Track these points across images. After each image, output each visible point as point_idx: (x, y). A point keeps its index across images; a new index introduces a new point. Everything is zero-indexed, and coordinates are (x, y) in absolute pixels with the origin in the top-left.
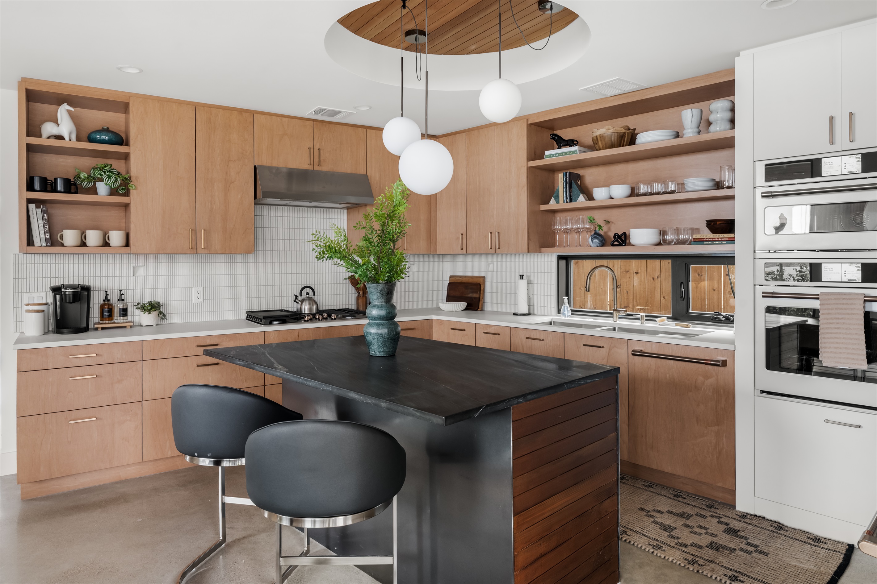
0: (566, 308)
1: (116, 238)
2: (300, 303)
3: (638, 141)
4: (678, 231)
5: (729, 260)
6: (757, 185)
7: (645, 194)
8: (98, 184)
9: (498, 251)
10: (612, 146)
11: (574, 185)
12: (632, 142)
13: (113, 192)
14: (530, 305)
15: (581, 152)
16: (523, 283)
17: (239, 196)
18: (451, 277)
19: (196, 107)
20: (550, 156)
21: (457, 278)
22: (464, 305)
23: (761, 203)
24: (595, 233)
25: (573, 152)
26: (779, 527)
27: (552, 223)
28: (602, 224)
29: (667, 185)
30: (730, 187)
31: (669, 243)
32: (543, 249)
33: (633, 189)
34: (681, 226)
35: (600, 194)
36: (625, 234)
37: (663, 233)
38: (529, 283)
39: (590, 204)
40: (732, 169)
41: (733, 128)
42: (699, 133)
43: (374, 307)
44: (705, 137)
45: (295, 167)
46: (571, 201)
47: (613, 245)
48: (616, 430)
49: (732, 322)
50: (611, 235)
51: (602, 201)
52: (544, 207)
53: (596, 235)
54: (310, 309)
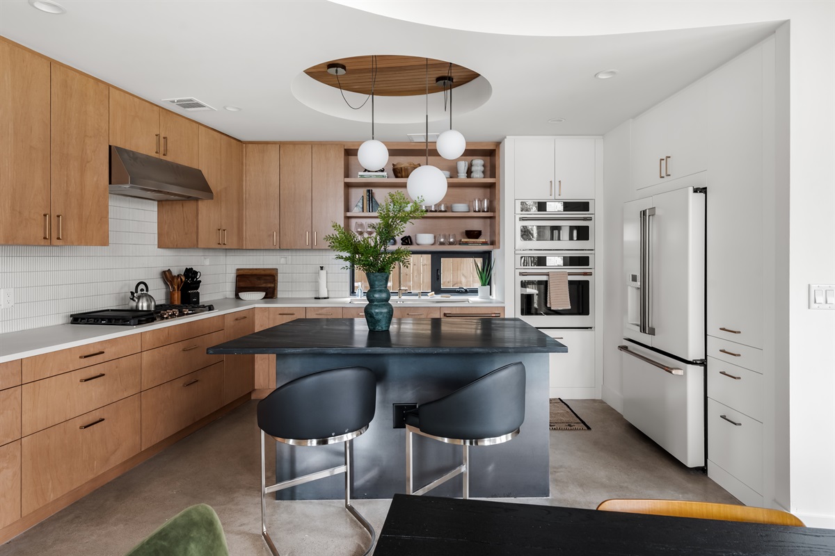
0: (360, 291)
2: (137, 300)
4: (449, 236)
6: (517, 213)
11: (373, 199)
16: (323, 273)
17: (95, 179)
18: (238, 270)
19: (52, 63)
21: (246, 271)
22: (262, 294)
23: (519, 223)
25: (383, 176)
29: (440, 207)
31: (441, 244)
36: (412, 237)
38: (327, 272)
42: (467, 177)
44: (469, 180)
45: (145, 153)
46: (372, 211)
52: (348, 214)
54: (149, 306)
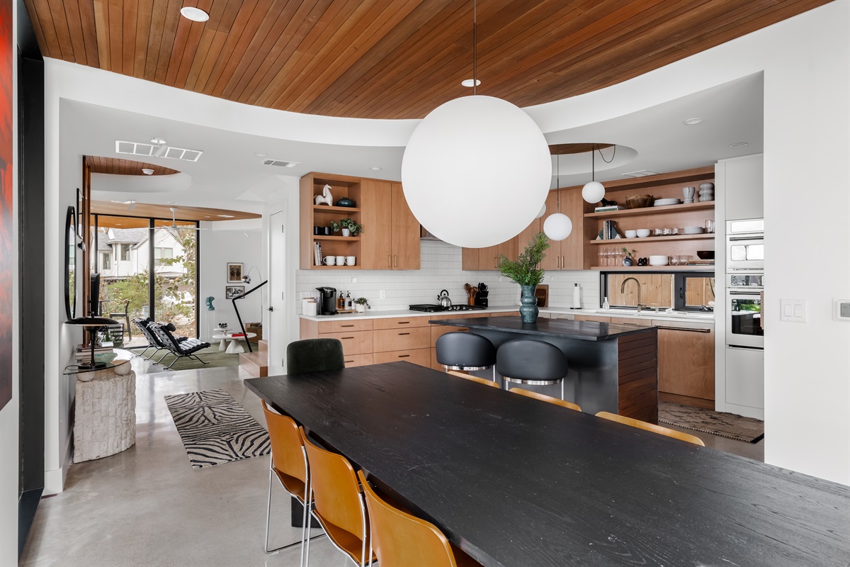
0: (606, 305)
1: (351, 260)
2: (441, 300)
3: (655, 204)
4: (679, 257)
5: (711, 274)
6: (727, 233)
7: (659, 235)
8: (343, 230)
9: (563, 269)
10: (639, 206)
11: (613, 228)
12: (652, 204)
13: (352, 234)
14: (581, 303)
15: (619, 209)
16: (577, 289)
19: (392, 184)
20: (598, 211)
23: (729, 243)
24: (627, 258)
25: (614, 209)
26: (739, 417)
27: (598, 251)
28: (631, 252)
29: (672, 229)
30: (711, 233)
31: (675, 264)
32: (592, 268)
33: (651, 232)
34: (682, 254)
35: (630, 234)
36: (646, 258)
37: (670, 258)
38: (581, 289)
39: (624, 240)
40: (713, 221)
41: (713, 199)
42: (693, 201)
43: (527, 297)
44: (696, 204)
46: (611, 238)
47: (638, 265)
48: (657, 357)
49: (713, 310)
50: (637, 259)
51: (631, 239)
52: (592, 242)
53: (627, 259)
54: (447, 304)
